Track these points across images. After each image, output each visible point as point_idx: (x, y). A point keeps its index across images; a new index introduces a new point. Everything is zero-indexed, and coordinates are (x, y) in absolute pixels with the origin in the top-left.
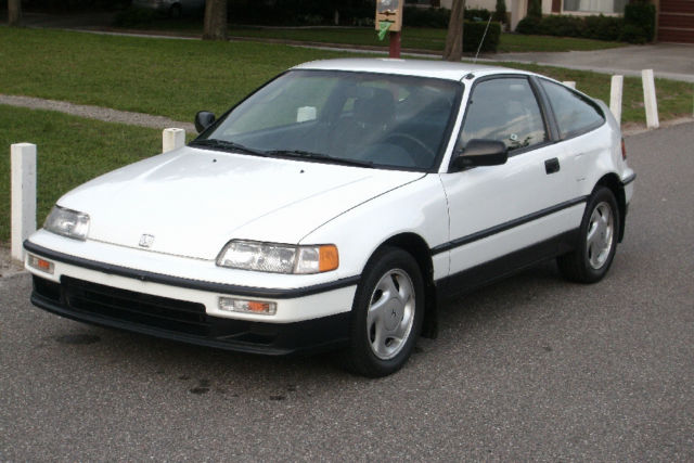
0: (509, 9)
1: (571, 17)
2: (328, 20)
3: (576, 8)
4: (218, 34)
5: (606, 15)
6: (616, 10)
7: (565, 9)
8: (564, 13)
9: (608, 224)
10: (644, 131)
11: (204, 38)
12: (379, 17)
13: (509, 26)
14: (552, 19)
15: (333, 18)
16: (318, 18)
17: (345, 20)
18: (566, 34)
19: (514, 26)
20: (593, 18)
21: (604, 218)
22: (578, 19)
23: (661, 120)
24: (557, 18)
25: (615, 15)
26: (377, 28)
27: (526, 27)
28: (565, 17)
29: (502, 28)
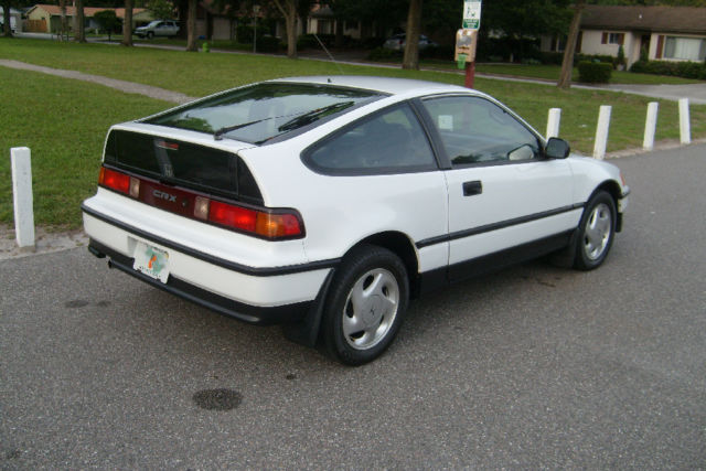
0: (626, 55)
1: (668, 62)
2: (506, 59)
3: (672, 56)
4: (411, 64)
5: (693, 61)
6: (700, 59)
7: (665, 56)
8: (664, 59)
10: (675, 146)
11: (404, 67)
12: (458, 50)
13: (625, 68)
14: (654, 63)
15: (509, 58)
16: (499, 58)
17: (517, 60)
18: (663, 73)
19: (629, 66)
20: (683, 63)
22: (673, 64)
23: (692, 137)
24: (659, 62)
25: (698, 61)
26: (457, 58)
27: (636, 68)
28: (664, 62)
29: (620, 67)
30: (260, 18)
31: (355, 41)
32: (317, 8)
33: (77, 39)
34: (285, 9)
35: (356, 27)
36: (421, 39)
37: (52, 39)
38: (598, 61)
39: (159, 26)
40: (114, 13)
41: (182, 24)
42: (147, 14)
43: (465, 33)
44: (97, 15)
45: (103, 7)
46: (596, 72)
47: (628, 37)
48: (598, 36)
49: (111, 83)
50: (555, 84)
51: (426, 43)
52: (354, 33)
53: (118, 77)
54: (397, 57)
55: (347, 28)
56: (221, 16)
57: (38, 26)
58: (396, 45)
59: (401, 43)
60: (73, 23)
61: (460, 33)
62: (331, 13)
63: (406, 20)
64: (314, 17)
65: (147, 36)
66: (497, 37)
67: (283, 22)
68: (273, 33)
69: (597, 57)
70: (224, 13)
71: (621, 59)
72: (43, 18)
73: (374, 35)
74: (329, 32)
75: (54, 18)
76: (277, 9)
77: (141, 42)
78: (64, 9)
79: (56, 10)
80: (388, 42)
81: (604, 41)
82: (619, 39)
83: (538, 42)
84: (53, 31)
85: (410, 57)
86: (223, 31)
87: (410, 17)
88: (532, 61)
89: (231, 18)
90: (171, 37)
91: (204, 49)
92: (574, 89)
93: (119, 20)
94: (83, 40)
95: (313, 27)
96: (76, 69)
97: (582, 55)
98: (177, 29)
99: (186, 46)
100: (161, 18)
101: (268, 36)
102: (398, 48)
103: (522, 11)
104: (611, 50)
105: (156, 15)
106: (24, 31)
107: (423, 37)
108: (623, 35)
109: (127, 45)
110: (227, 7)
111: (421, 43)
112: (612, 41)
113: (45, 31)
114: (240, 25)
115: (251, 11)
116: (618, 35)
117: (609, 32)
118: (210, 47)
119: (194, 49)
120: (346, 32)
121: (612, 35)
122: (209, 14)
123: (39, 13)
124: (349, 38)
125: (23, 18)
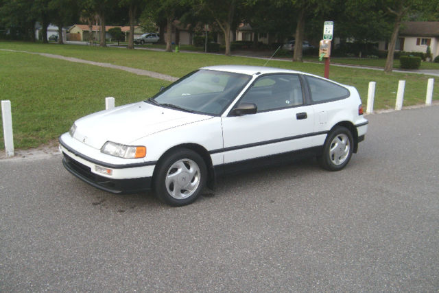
0: (432, 51)
9: (346, 144)
11: (294, 61)
12: (321, 51)
13: (431, 61)
15: (358, 54)
16: (353, 55)
17: (364, 56)
19: (434, 58)
21: (343, 142)
26: (320, 56)
27: (437, 60)
29: (428, 59)
30: (208, 32)
31: (265, 45)
32: (242, 25)
33: (101, 45)
34: (223, 26)
35: (265, 37)
36: (304, 44)
37: (87, 45)
38: (412, 56)
39: (147, 37)
40: (120, 29)
41: (161, 36)
42: (140, 29)
43: (324, 42)
44: (110, 30)
45: (113, 25)
46: (410, 63)
47: (433, 41)
48: (414, 40)
49: (130, 70)
50: (382, 70)
51: (308, 46)
52: (265, 40)
53: (132, 66)
54: (289, 54)
55: (260, 37)
56: (186, 31)
57: (76, 37)
58: (290, 47)
59: (293, 46)
60: (96, 35)
61: (322, 42)
62: (251, 28)
63: (295, 32)
64: (240, 31)
65: (141, 43)
66: (352, 42)
67: (222, 34)
68: (216, 40)
69: (413, 54)
70: (187, 29)
71: (428, 54)
72: (79, 33)
73: (276, 41)
74: (249, 40)
75: (85, 32)
76: (219, 26)
77: (137, 46)
78: (91, 27)
79: (86, 28)
80: (285, 46)
81: (418, 44)
82: (427, 42)
83: (377, 45)
84: (85, 40)
85: (297, 54)
86: (185, 39)
87: (298, 31)
88: (373, 56)
89: (191, 32)
90: (154, 43)
91: (176, 51)
92: (394, 73)
93: (123, 33)
94: (105, 45)
95: (240, 37)
96: (108, 62)
97: (404, 52)
98: (158, 38)
99: (165, 48)
100: (148, 32)
101: (212, 42)
102: (290, 49)
103: (366, 26)
104: (422, 49)
105: (145, 30)
106: (67, 40)
107: (307, 42)
108: (430, 40)
109: (131, 48)
110: (189, 25)
111: (304, 46)
112: (422, 44)
113: (79, 40)
114: (196, 35)
115: (203, 27)
116: (426, 40)
117: (421, 38)
118: (180, 49)
119: (170, 51)
120: (260, 40)
121: (423, 40)
122: (177, 29)
123: (77, 29)
124: (261, 43)
125: (67, 32)
